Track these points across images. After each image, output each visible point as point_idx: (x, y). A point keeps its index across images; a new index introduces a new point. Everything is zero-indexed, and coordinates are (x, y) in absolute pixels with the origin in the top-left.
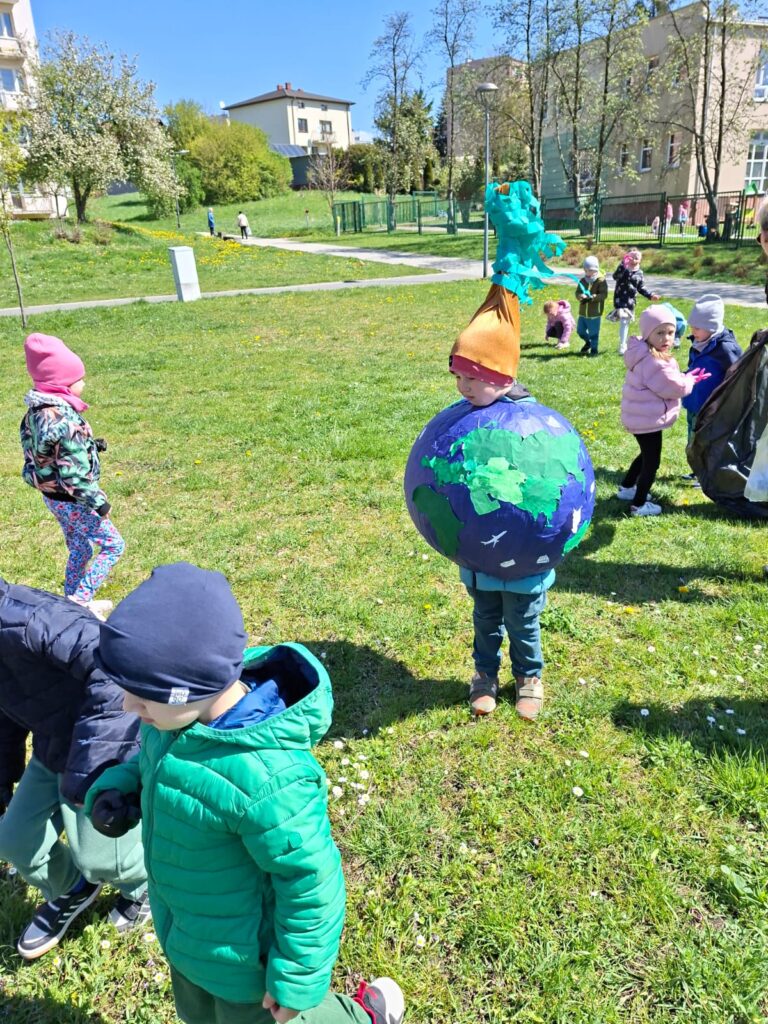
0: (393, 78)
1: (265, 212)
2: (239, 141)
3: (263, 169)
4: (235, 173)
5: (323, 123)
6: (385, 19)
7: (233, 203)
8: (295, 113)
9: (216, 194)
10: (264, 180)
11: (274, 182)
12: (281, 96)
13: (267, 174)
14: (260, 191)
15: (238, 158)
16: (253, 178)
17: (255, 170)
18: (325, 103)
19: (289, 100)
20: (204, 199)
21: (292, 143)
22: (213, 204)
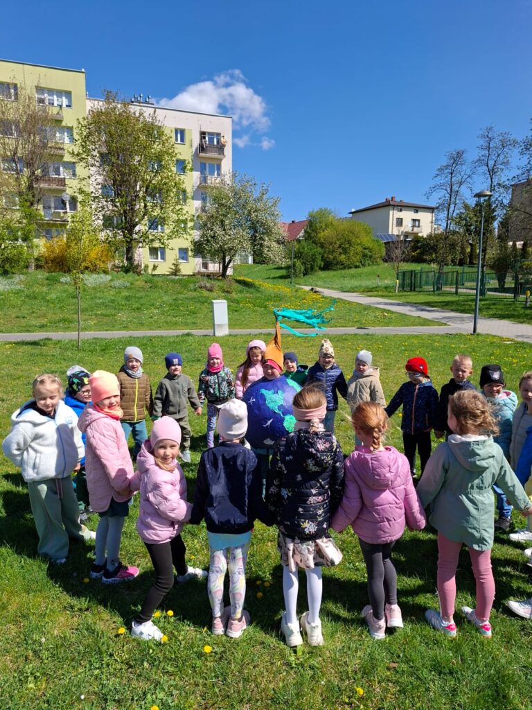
0: (449, 191)
1: (360, 275)
2: (351, 232)
3: (365, 249)
4: (345, 251)
5: (414, 220)
6: (447, 154)
7: (342, 269)
8: (394, 215)
9: (331, 263)
10: (365, 256)
11: (371, 257)
12: (388, 205)
13: (367, 251)
14: (361, 262)
15: (349, 242)
16: (357, 254)
17: (359, 249)
18: (417, 209)
19: (391, 208)
20: (322, 266)
21: (390, 233)
22: (329, 269)
